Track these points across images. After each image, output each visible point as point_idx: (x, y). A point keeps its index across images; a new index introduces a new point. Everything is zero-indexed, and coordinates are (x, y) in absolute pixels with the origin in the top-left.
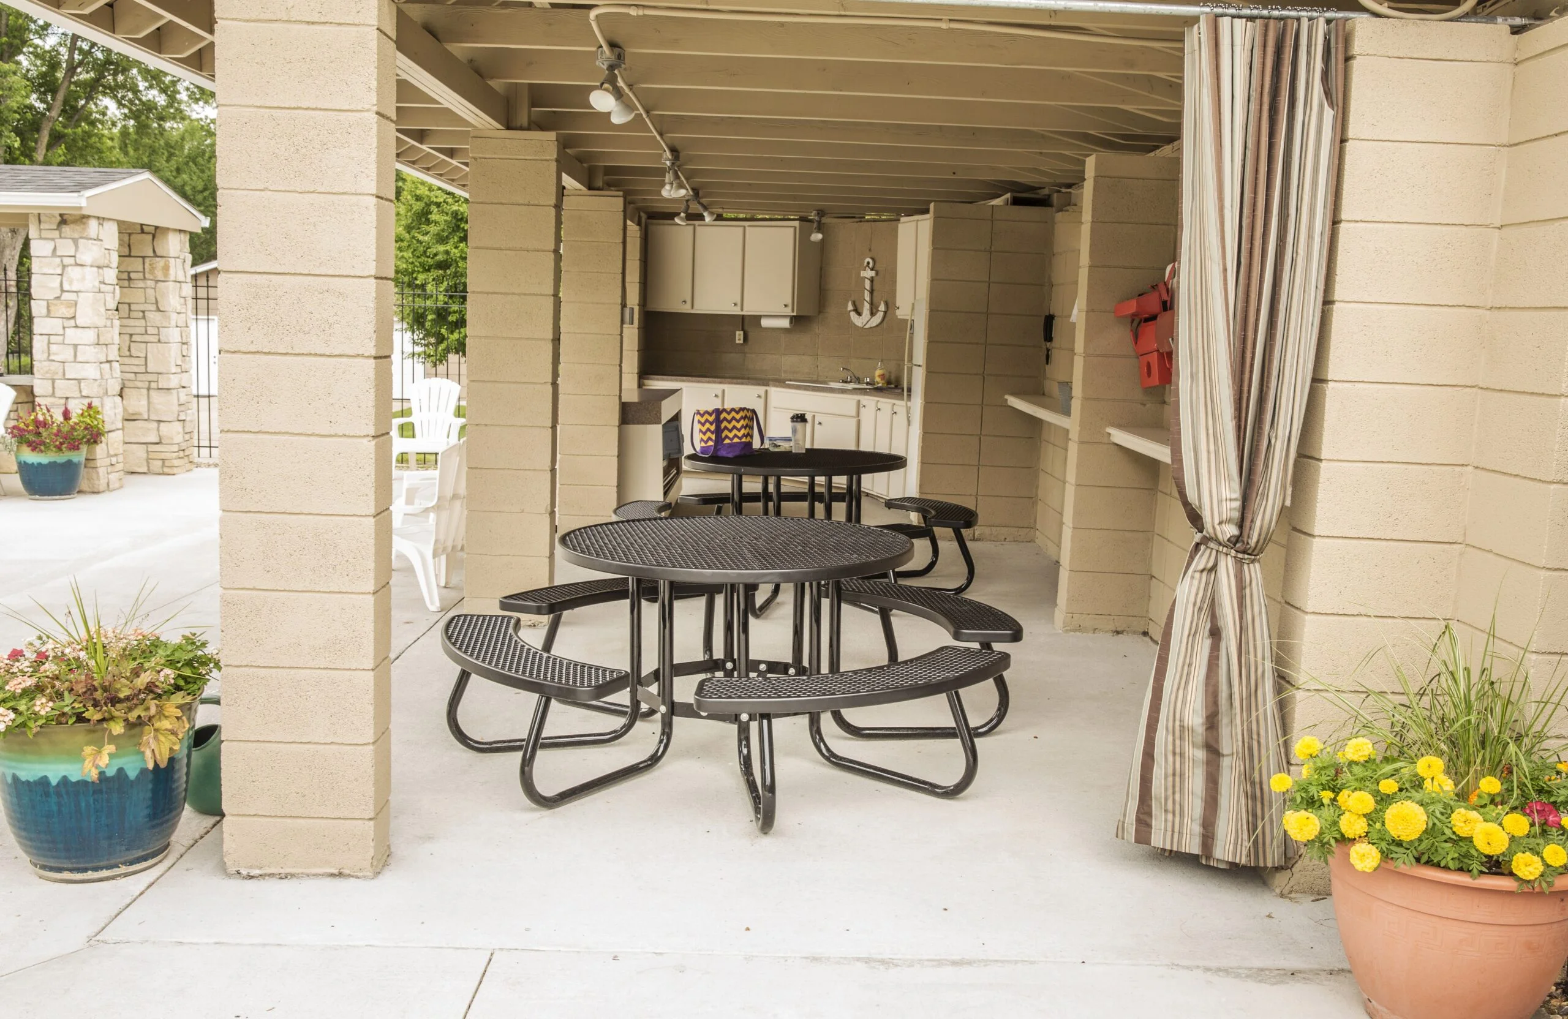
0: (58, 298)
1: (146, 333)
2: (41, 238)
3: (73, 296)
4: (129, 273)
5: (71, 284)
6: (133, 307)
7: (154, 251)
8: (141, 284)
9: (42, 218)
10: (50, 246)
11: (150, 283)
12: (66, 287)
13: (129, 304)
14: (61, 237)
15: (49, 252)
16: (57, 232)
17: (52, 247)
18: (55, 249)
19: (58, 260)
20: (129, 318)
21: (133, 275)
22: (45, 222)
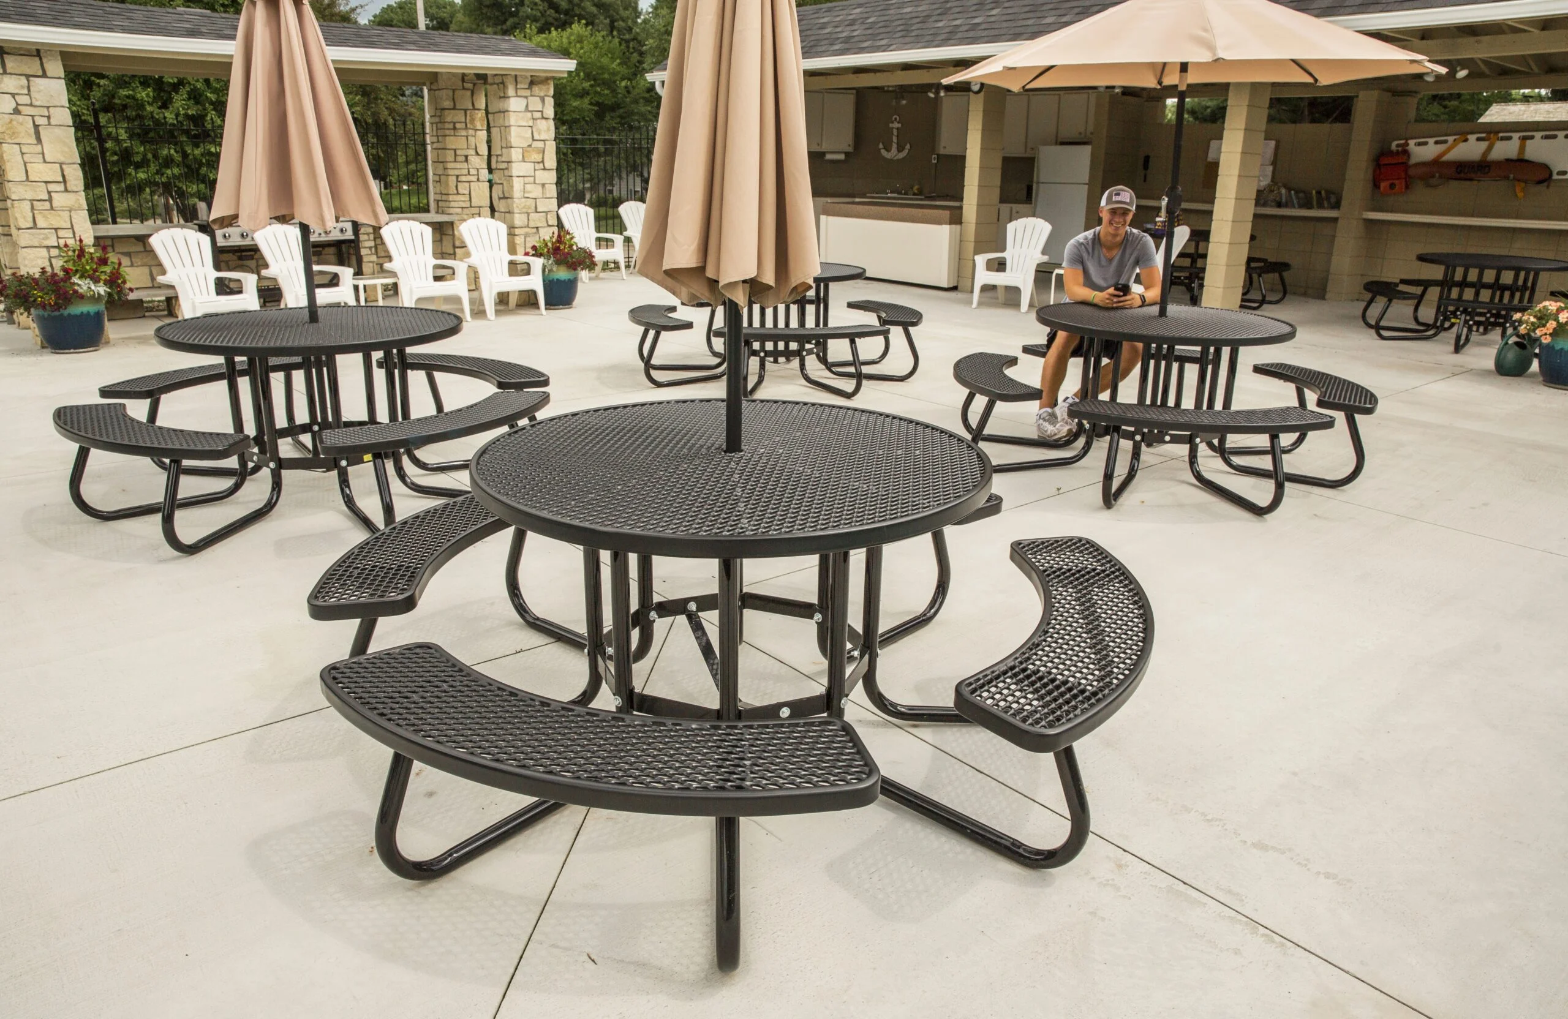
0: (530, 146)
1: (469, 174)
2: (517, 96)
3: (540, 145)
4: (454, 123)
5: (539, 134)
6: (458, 152)
7: (473, 105)
8: (464, 133)
9: (519, 79)
10: (523, 102)
11: (471, 132)
12: (536, 137)
13: (455, 150)
14: (531, 96)
15: (523, 108)
16: (529, 91)
17: (525, 104)
18: (527, 106)
19: (529, 114)
20: (455, 161)
21: (458, 126)
22: (521, 83)
